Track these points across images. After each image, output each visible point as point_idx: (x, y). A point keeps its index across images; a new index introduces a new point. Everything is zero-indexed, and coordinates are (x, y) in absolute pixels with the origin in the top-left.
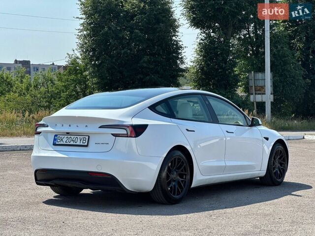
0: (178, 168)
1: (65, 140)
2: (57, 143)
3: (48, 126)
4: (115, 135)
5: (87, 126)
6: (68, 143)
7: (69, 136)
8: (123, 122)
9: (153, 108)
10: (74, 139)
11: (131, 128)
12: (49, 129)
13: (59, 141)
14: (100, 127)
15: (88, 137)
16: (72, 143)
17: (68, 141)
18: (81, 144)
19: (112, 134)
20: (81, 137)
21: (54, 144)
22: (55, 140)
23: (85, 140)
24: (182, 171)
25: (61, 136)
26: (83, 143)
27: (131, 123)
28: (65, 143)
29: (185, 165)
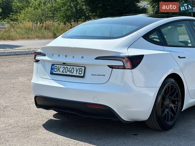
0: (171, 95)
1: (61, 70)
2: (54, 72)
3: (45, 55)
4: (112, 67)
5: (83, 57)
6: (65, 73)
7: (65, 67)
8: (120, 53)
9: (146, 37)
10: (71, 69)
11: (127, 59)
12: (46, 58)
13: (56, 70)
14: (96, 59)
15: (84, 68)
16: (68, 73)
17: (64, 71)
18: (78, 74)
19: (109, 66)
20: (77, 68)
21: (52, 73)
22: (52, 69)
23: (81, 71)
24: (175, 97)
25: (58, 66)
26: (79, 74)
27: (127, 55)
28: (61, 73)
29: (177, 91)
